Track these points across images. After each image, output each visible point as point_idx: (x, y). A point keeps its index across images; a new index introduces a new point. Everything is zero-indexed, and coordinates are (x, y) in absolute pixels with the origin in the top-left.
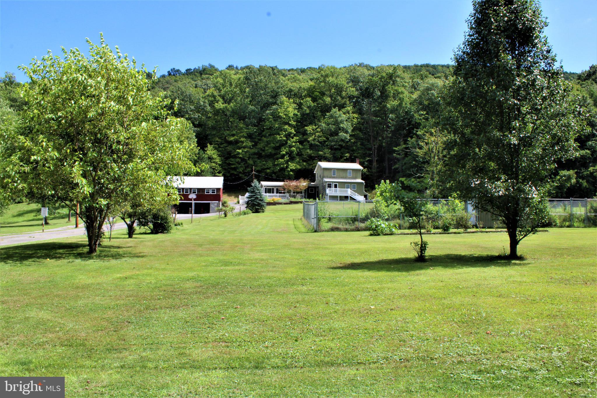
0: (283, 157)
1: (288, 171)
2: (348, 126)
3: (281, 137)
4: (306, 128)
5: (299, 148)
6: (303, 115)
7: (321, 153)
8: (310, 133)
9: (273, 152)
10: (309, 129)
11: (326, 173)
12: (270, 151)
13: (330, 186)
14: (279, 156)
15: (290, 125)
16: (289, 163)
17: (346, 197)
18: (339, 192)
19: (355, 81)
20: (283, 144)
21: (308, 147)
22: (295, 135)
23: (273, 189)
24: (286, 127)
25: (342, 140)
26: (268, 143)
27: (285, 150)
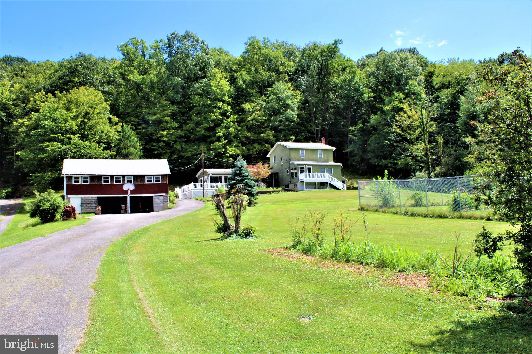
0: (218, 139)
1: (227, 157)
2: (294, 103)
3: (215, 116)
4: (243, 105)
5: (237, 129)
6: (238, 89)
7: (264, 135)
8: (249, 112)
9: (207, 134)
10: (247, 106)
11: (293, 155)
12: (203, 132)
13: (302, 171)
14: (214, 138)
15: (223, 102)
16: (228, 147)
18: (316, 177)
20: (217, 124)
21: (245, 128)
22: (231, 114)
23: (221, 178)
24: (220, 104)
26: (198, 124)
27: (222, 132)
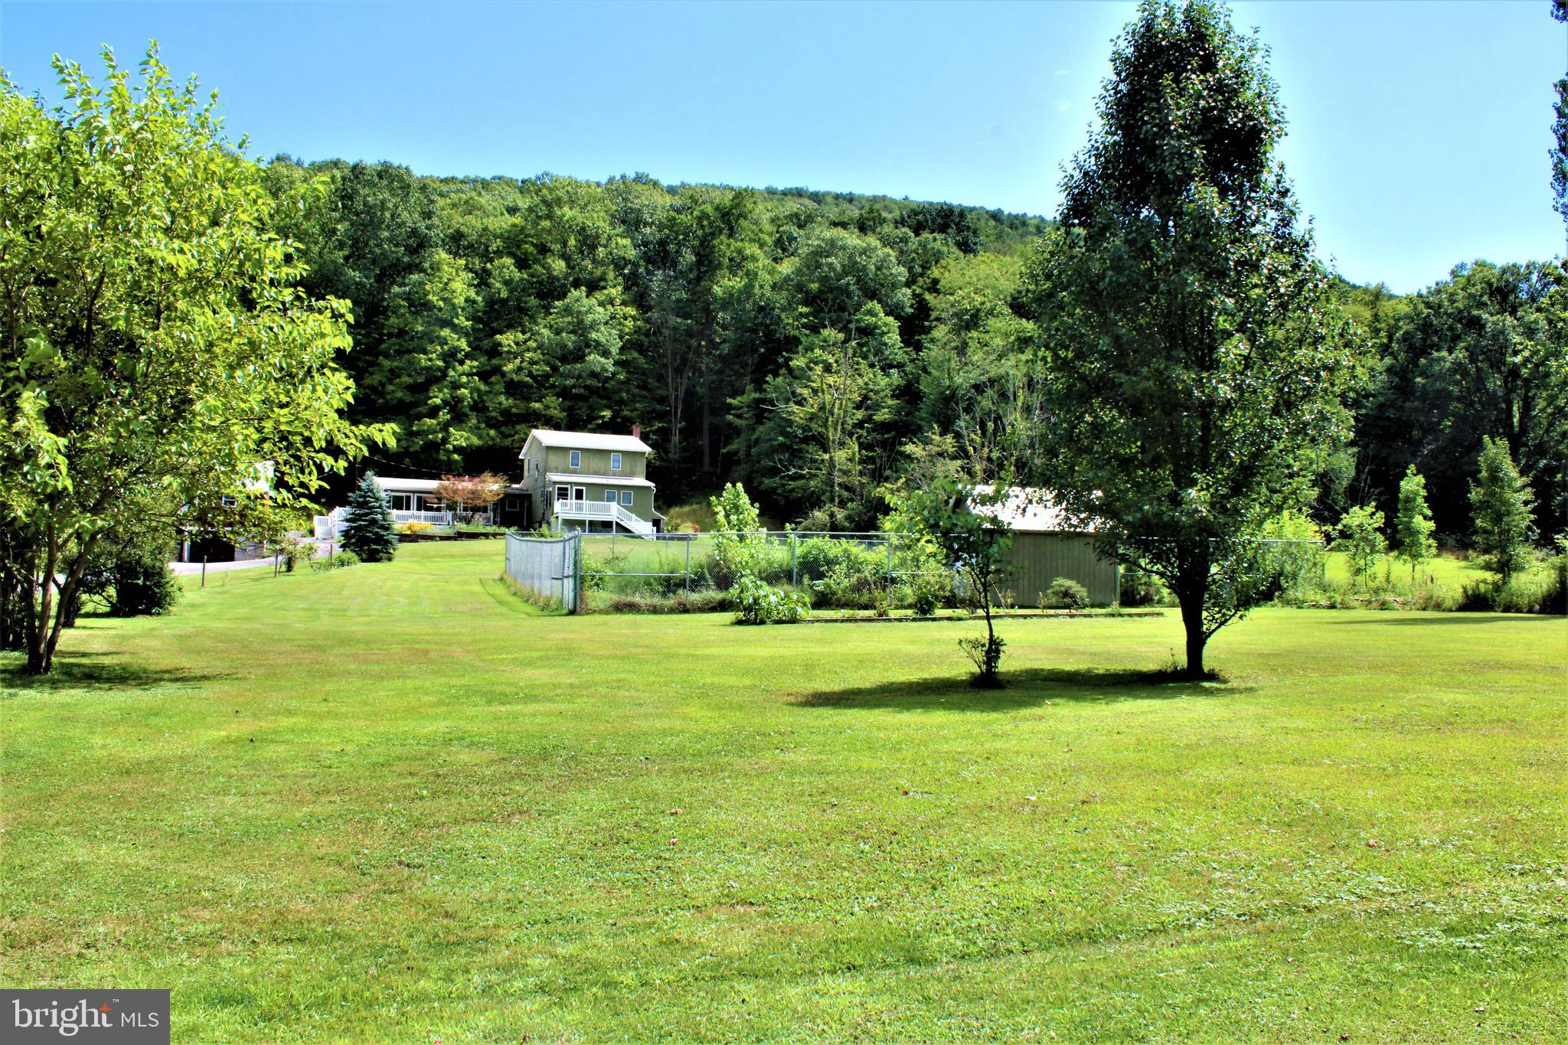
0: (434, 412)
1: (448, 451)
2: (608, 337)
3: (430, 360)
4: (498, 337)
5: (479, 391)
6: (492, 302)
7: (537, 405)
8: (509, 352)
9: (408, 398)
10: (507, 340)
11: (554, 460)
12: (399, 395)
13: (563, 494)
14: (423, 409)
15: (455, 328)
16: (451, 430)
17: (606, 526)
18: (589, 510)
19: (630, 221)
20: (436, 378)
21: (500, 388)
22: (467, 356)
23: (408, 498)
24: (446, 332)
25: (594, 375)
26: (394, 374)
27: (441, 395)
